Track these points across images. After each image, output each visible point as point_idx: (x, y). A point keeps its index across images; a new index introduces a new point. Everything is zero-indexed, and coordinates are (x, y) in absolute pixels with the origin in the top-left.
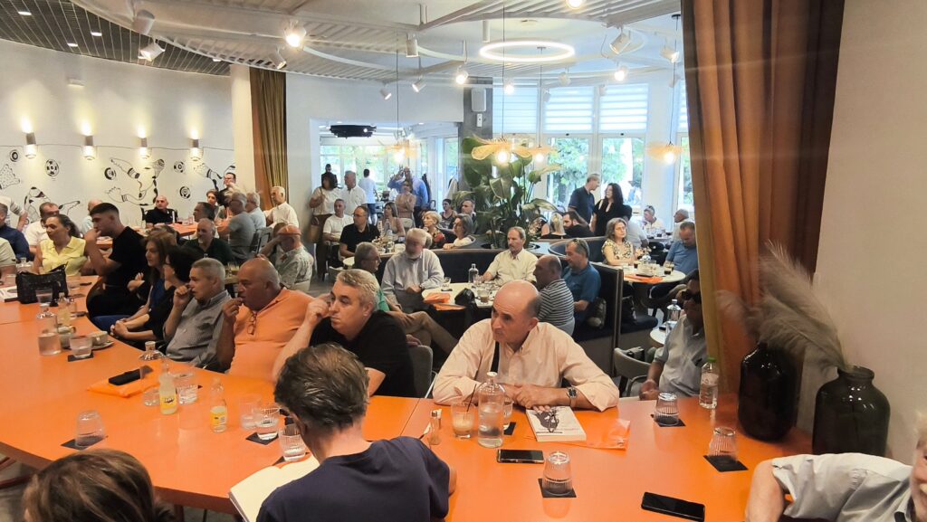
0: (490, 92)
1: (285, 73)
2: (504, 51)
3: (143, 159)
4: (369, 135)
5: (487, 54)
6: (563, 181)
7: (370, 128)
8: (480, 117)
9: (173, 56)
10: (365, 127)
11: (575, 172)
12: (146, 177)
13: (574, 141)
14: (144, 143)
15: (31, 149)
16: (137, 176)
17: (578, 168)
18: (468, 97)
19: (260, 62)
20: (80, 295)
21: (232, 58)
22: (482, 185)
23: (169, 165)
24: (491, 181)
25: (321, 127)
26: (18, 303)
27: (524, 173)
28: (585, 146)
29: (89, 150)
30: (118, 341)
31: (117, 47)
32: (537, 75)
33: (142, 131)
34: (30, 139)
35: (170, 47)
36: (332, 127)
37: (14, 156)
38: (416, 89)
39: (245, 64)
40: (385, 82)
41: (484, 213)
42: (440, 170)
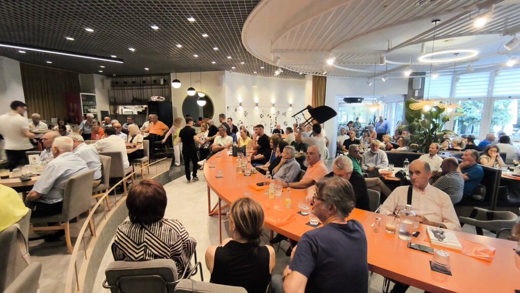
0: (423, 80)
1: (326, 77)
2: (432, 58)
3: (273, 111)
4: (360, 102)
5: (423, 60)
6: (465, 123)
7: (362, 99)
8: (417, 92)
9: (286, 73)
10: (359, 98)
11: (473, 119)
12: (273, 118)
13: (474, 102)
14: (273, 105)
15: (240, 108)
16: (270, 117)
17: (475, 116)
18: (411, 82)
19: (316, 73)
20: (249, 156)
21: (306, 72)
22: (415, 123)
23: (281, 113)
24: (420, 120)
25: (340, 99)
26: (232, 156)
27: (439, 117)
28: (481, 105)
29: (257, 108)
30: (258, 172)
31: (268, 72)
32: (453, 69)
33: (273, 101)
34: (241, 105)
35: (285, 69)
36: (345, 99)
37: (236, 110)
38: (384, 80)
39: (311, 74)
40: (369, 78)
41: (415, 136)
42: (393, 117)
